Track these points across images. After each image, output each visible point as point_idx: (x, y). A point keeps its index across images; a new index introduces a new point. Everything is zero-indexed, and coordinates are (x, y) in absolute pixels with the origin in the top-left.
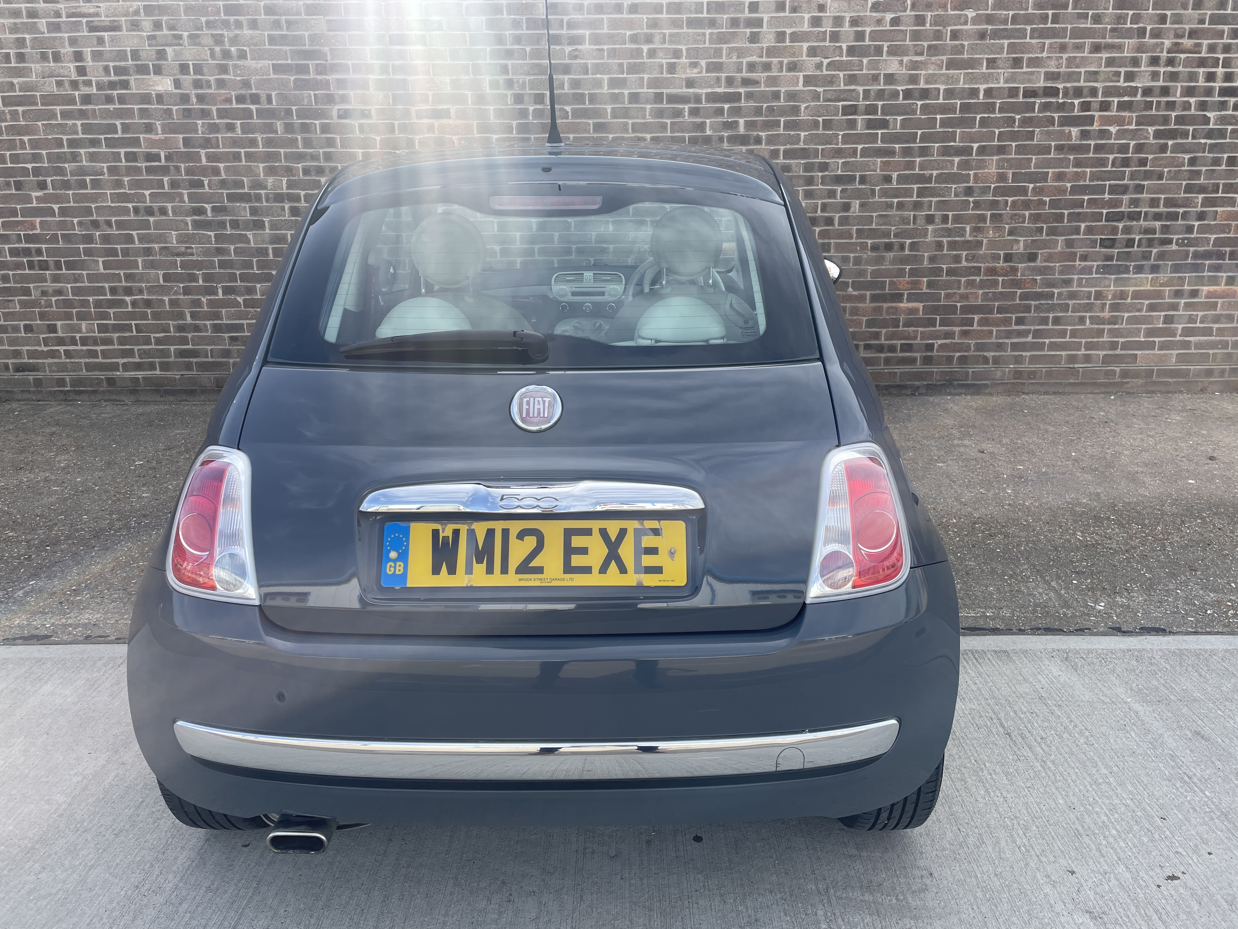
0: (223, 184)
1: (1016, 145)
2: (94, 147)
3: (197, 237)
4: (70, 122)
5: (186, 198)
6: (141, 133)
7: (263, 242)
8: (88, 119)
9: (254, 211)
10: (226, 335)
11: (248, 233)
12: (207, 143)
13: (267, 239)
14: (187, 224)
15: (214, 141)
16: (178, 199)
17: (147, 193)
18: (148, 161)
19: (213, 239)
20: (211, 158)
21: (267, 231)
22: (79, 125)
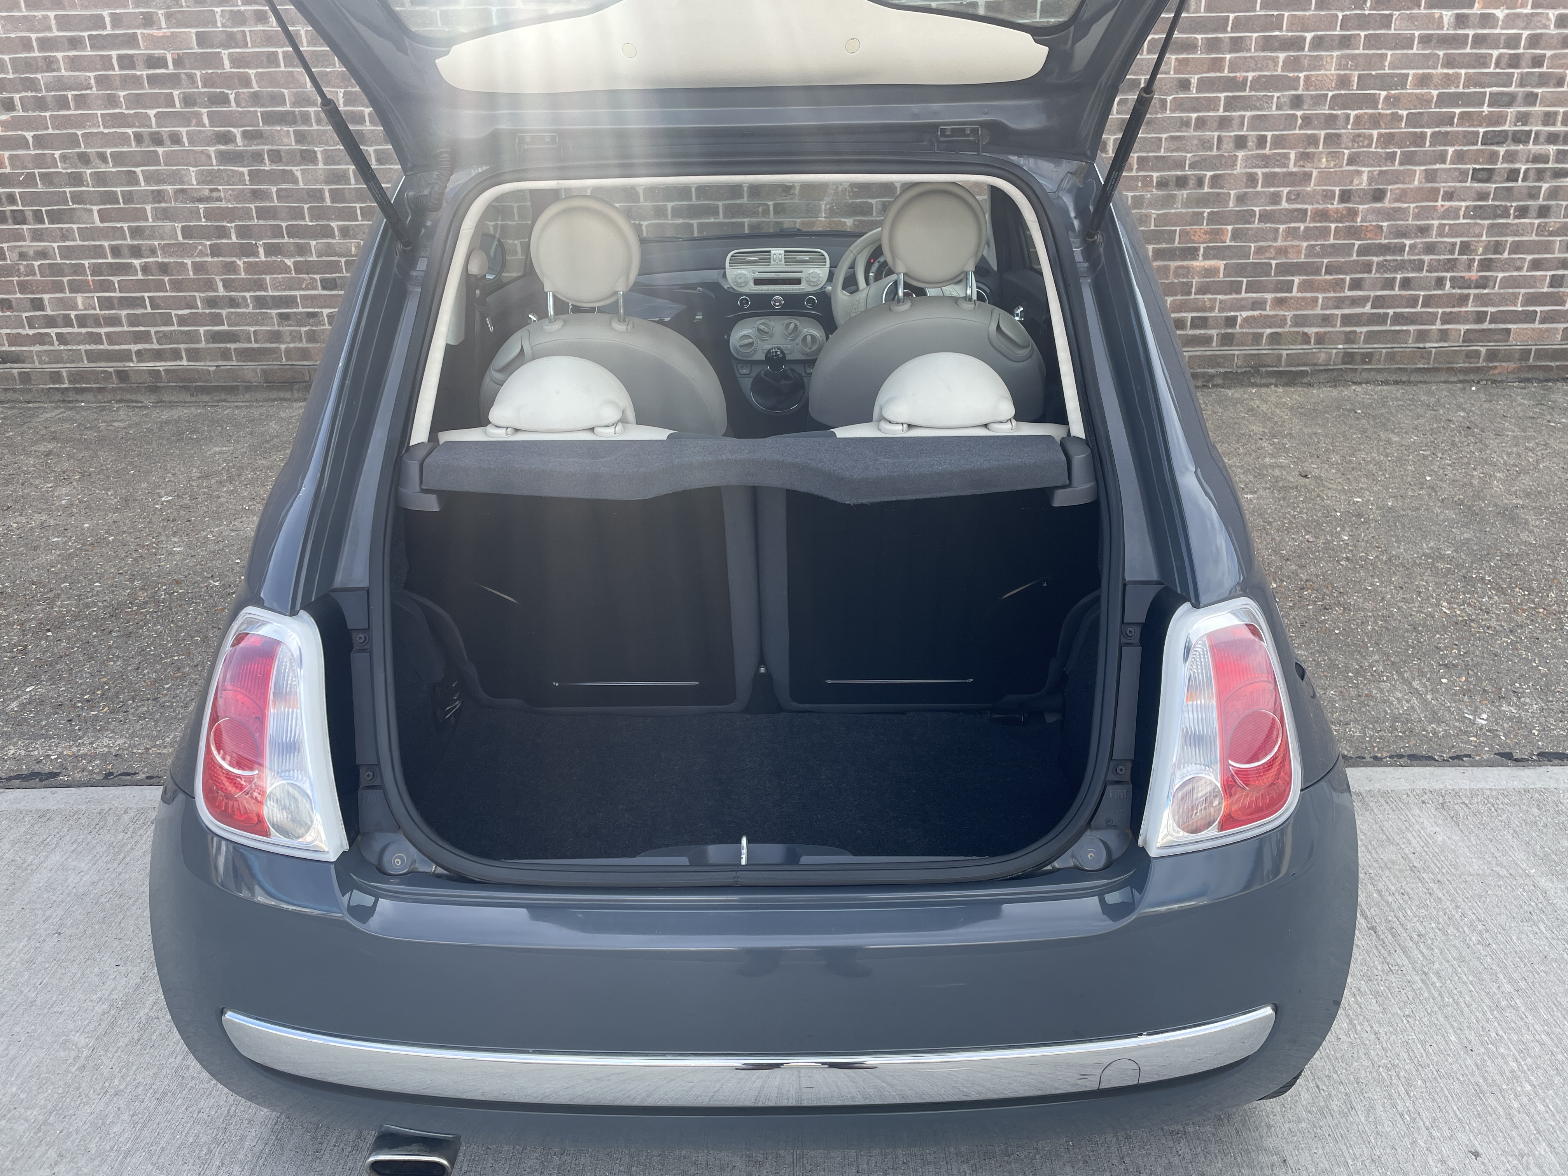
0: (256, 98)
1: (1365, 35)
2: (75, 49)
3: (224, 174)
4: (39, 14)
5: (206, 120)
6: (138, 28)
7: (316, 181)
8: (64, 8)
9: (301, 137)
10: (274, 312)
11: (294, 168)
12: (230, 40)
13: (322, 178)
14: (209, 157)
15: (239, 37)
16: (194, 121)
17: (152, 113)
18: (149, 68)
19: (247, 178)
20: (236, 61)
21: (321, 165)
22: (52, 17)
